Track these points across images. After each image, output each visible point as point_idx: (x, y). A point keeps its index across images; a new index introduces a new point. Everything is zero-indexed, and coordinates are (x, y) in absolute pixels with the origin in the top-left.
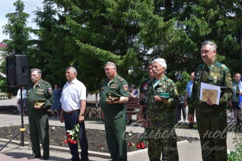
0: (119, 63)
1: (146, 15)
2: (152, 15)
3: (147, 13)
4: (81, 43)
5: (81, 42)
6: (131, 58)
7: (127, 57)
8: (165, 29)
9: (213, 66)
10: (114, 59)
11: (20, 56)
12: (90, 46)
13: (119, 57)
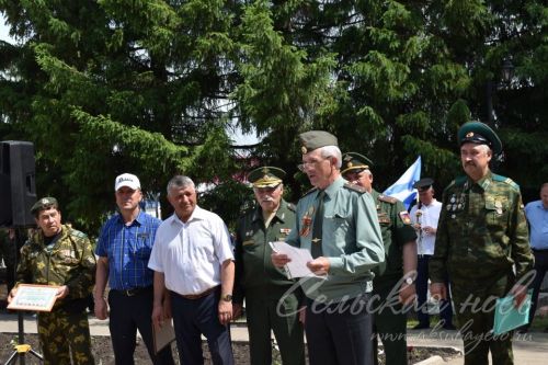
0: (186, 164)
1: (263, 45)
2: (280, 46)
3: (268, 40)
4: (83, 114)
5: (83, 110)
6: (217, 151)
7: (207, 148)
8: (308, 82)
9: (487, 182)
10: (171, 155)
11: (21, 146)
12: (110, 122)
13: (185, 149)
